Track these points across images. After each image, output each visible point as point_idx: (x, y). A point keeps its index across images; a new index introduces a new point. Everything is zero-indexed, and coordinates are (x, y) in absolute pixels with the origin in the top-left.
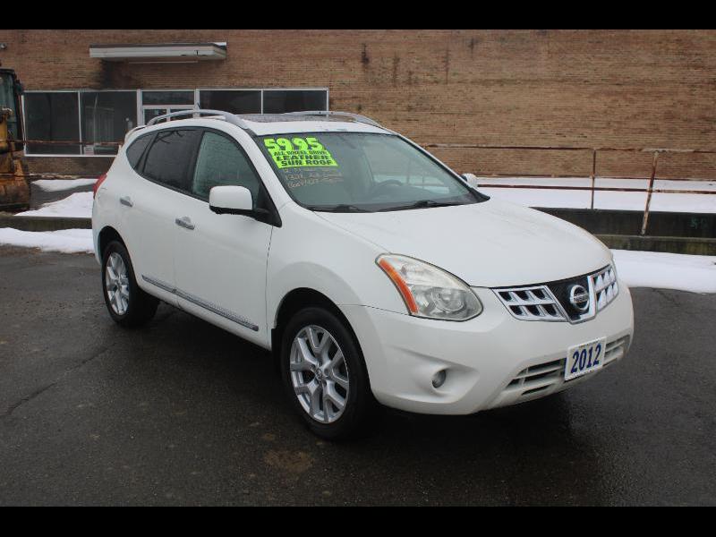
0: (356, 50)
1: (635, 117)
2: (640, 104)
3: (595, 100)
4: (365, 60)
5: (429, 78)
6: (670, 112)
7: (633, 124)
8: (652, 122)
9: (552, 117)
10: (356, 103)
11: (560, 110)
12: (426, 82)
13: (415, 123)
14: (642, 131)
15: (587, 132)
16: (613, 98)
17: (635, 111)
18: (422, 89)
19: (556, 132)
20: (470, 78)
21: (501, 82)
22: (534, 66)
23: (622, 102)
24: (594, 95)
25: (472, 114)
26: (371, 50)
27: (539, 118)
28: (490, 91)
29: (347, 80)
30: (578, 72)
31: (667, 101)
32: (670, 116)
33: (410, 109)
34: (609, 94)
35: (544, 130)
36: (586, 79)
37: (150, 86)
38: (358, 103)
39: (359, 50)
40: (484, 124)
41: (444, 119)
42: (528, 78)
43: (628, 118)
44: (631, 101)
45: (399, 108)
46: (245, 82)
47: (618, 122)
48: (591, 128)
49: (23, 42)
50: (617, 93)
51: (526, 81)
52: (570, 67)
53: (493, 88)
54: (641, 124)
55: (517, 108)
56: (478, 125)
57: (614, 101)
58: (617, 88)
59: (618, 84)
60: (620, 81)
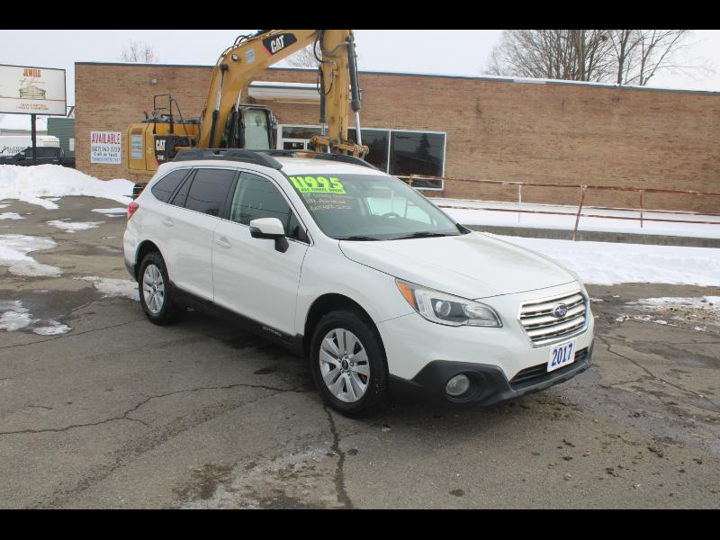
0: (471, 103)
1: (681, 167)
2: (684, 157)
3: (652, 153)
4: (478, 110)
5: (528, 129)
6: (705, 164)
7: (679, 172)
8: (692, 171)
9: (620, 164)
10: (469, 145)
11: (627, 159)
12: (526, 132)
13: (516, 165)
14: (685, 178)
15: (645, 177)
17: (681, 162)
18: (523, 137)
19: (623, 176)
20: (561, 131)
21: (584, 136)
22: (609, 124)
23: (673, 155)
24: (651, 149)
25: (561, 159)
26: (484, 103)
27: (611, 164)
28: (575, 142)
29: (462, 126)
30: (641, 131)
31: (704, 156)
32: (705, 167)
33: (513, 153)
34: (662, 149)
35: (614, 174)
36: (647, 136)
37: (290, 122)
38: (470, 146)
39: (475, 104)
40: (569, 168)
41: (539, 161)
42: (604, 133)
43: (675, 167)
44: (679, 155)
45: (504, 151)
46: (376, 123)
47: (669, 171)
48: (648, 173)
49: (174, 78)
50: (669, 148)
51: (601, 136)
52: (637, 127)
53: (577, 140)
54: (685, 172)
55: (596, 156)
56: (565, 169)
57: (666, 154)
58: (669, 144)
59: (670, 142)
60: (672, 139)
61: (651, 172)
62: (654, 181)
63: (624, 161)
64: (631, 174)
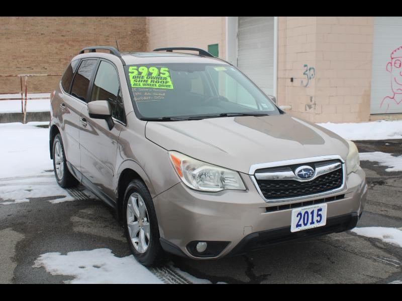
2: (77, 48)
3: (49, 46)
9: (23, 57)
11: (28, 52)
15: (46, 65)
16: (61, 44)
17: (75, 52)
19: (27, 66)
23: (67, 47)
24: (48, 42)
27: (14, 57)
30: (36, 28)
34: (57, 42)
35: (19, 65)
36: (42, 32)
42: (4, 32)
43: (71, 56)
44: (72, 46)
48: (48, 63)
50: (62, 41)
52: (32, 25)
57: (61, 46)
58: (63, 38)
59: (62, 36)
60: (64, 33)
61: (51, 61)
62: (55, 69)
63: (25, 54)
64: (35, 65)
